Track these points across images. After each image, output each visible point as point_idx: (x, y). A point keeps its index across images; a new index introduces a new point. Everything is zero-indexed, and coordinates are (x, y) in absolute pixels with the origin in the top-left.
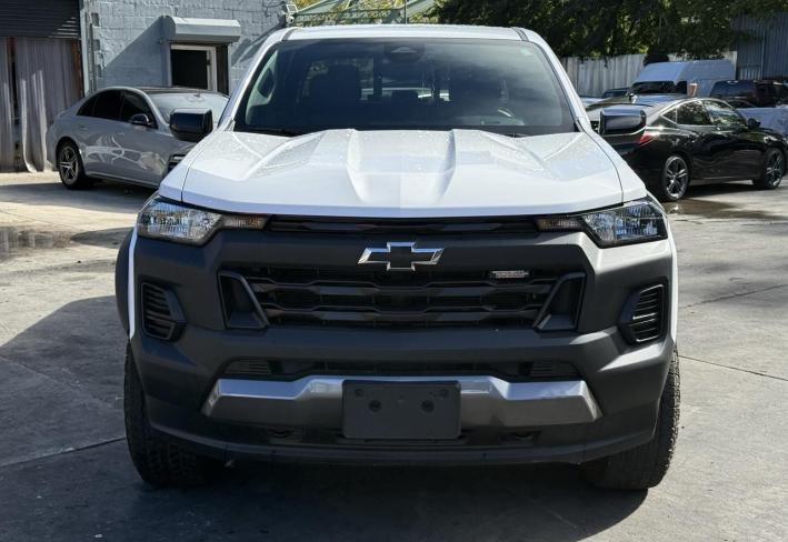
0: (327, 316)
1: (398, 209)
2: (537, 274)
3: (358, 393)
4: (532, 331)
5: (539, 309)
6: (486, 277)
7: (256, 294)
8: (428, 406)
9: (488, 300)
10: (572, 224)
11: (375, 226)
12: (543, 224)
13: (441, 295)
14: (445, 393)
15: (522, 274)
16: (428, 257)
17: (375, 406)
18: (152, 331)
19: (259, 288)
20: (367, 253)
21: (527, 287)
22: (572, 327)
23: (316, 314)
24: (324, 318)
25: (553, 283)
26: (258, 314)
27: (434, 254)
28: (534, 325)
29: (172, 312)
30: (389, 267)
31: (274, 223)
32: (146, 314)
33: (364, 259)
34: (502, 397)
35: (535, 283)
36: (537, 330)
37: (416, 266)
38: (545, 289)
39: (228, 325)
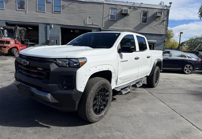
14: (27, 89)
20: (22, 61)
27: (28, 63)
34: (34, 92)
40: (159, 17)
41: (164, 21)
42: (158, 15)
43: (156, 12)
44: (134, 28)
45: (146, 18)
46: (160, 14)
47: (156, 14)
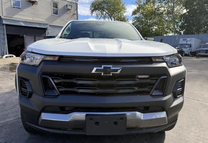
0: (81, 91)
1: (106, 54)
2: (151, 76)
3: (91, 119)
4: (150, 96)
5: (152, 88)
6: (135, 78)
7: (55, 83)
8: (116, 123)
9: (135, 85)
10: (161, 60)
11: (97, 60)
12: (154, 60)
13: (120, 83)
14: (122, 119)
15: (147, 76)
16: (117, 70)
17: (97, 123)
18: (23, 94)
19: (56, 81)
20: (95, 69)
21: (149, 81)
22: (162, 94)
23: (77, 90)
24: (79, 91)
25: (157, 80)
26: (56, 90)
27: (118, 69)
28: (151, 93)
29: (28, 88)
30: (102, 74)
31: (61, 58)
32: (21, 89)
33: (94, 71)
34: (141, 119)
35: (151, 80)
36: (151, 95)
37: (112, 74)
38: (154, 82)
39: (45, 94)
40: (69, 10)
41: (74, 14)
42: (69, 7)
43: (66, 4)
44: (46, 20)
45: (57, 10)
46: (71, 6)
47: (67, 7)
